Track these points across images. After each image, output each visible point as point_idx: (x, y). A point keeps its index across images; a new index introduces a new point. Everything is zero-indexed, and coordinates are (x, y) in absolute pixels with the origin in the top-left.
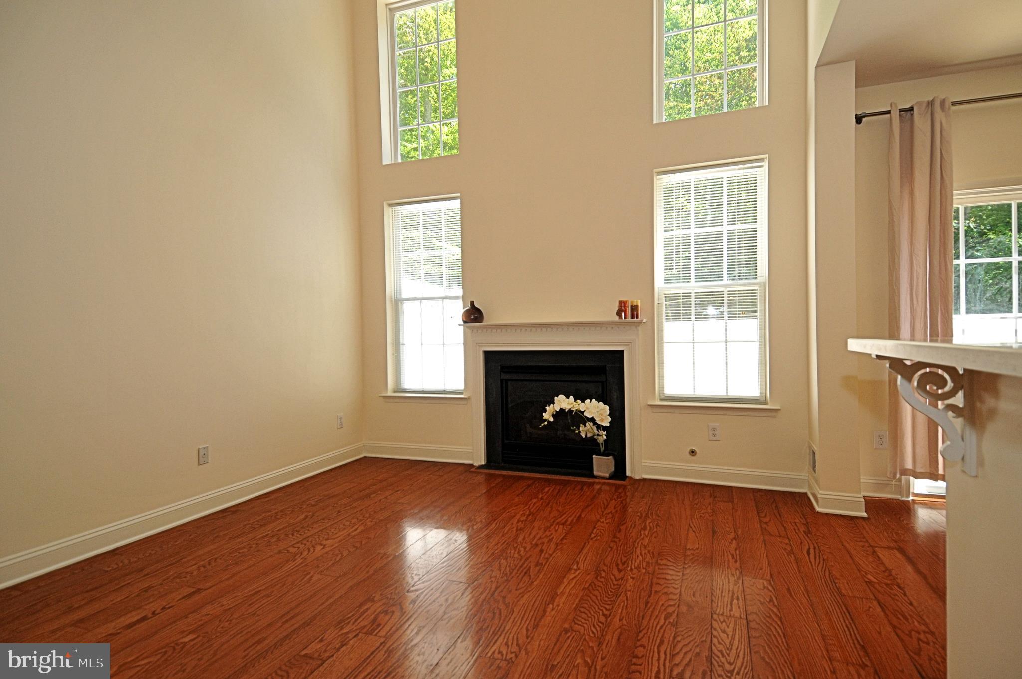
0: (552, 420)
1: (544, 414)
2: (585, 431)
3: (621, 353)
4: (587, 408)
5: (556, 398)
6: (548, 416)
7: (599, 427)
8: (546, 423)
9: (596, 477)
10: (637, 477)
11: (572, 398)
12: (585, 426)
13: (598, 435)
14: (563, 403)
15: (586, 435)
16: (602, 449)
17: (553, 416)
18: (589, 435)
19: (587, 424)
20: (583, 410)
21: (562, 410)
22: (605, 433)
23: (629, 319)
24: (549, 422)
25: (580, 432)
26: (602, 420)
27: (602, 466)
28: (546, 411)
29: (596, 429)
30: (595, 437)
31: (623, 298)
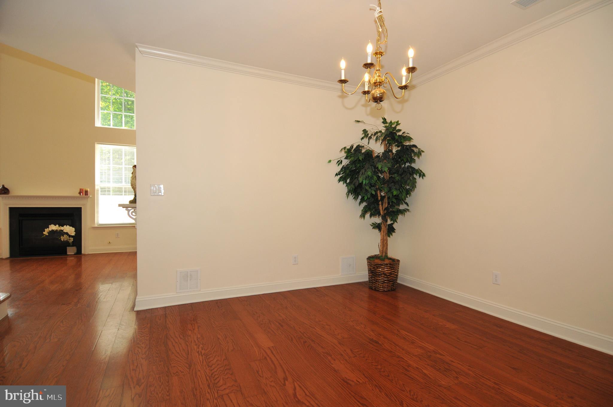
0: (47, 234)
1: (44, 232)
2: (64, 238)
3: (81, 208)
4: (65, 229)
5: (50, 226)
6: (46, 233)
7: (70, 236)
8: (45, 236)
9: (68, 255)
10: (86, 253)
11: (57, 226)
12: (63, 236)
13: (69, 239)
14: (53, 227)
15: (64, 240)
16: (71, 244)
17: (48, 233)
18: (65, 240)
19: (64, 236)
20: (62, 230)
21: (53, 231)
22: (72, 238)
23: (84, 196)
24: (46, 235)
25: (61, 239)
26: (71, 233)
27: (71, 251)
28: (44, 231)
29: (68, 237)
30: (68, 240)
31: (82, 188)
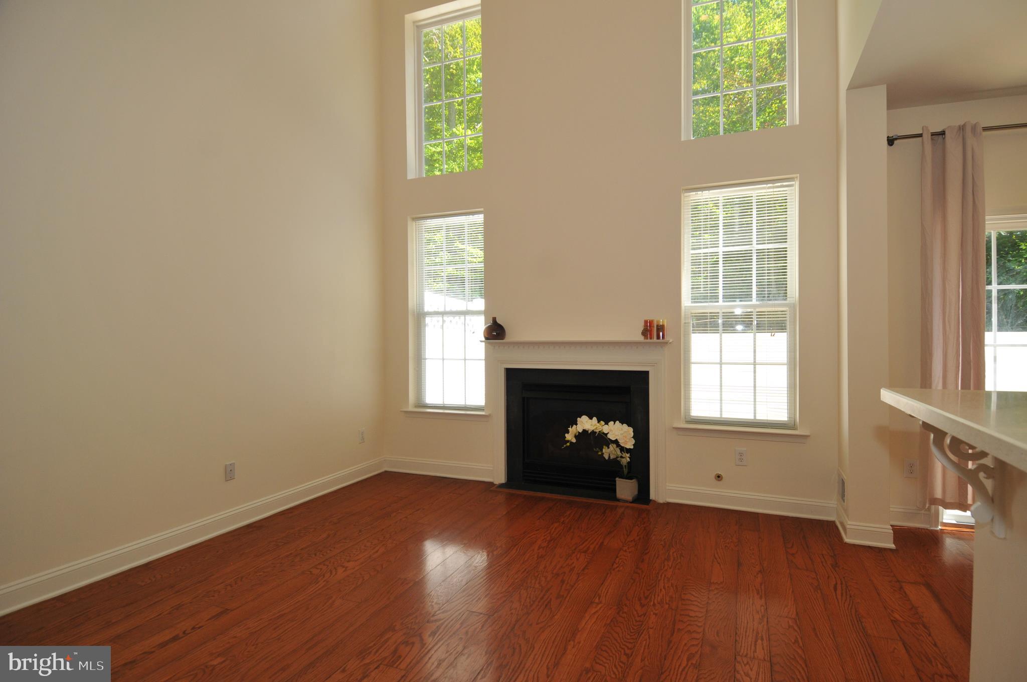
0: (574, 440)
1: (566, 435)
2: (609, 452)
3: (647, 373)
4: (611, 430)
5: (578, 419)
6: (570, 437)
7: (622, 449)
8: (568, 444)
9: (618, 500)
10: (661, 501)
11: (595, 419)
12: (608, 448)
13: (622, 457)
14: (586, 423)
15: (609, 457)
16: (626, 471)
17: (576, 437)
18: (612, 457)
19: (610, 446)
20: (606, 432)
21: (585, 431)
22: (628, 455)
23: (655, 340)
24: (571, 443)
25: (603, 454)
26: (626, 443)
27: (625, 489)
28: (568, 432)
29: (619, 450)
30: (619, 459)
31: (649, 318)
